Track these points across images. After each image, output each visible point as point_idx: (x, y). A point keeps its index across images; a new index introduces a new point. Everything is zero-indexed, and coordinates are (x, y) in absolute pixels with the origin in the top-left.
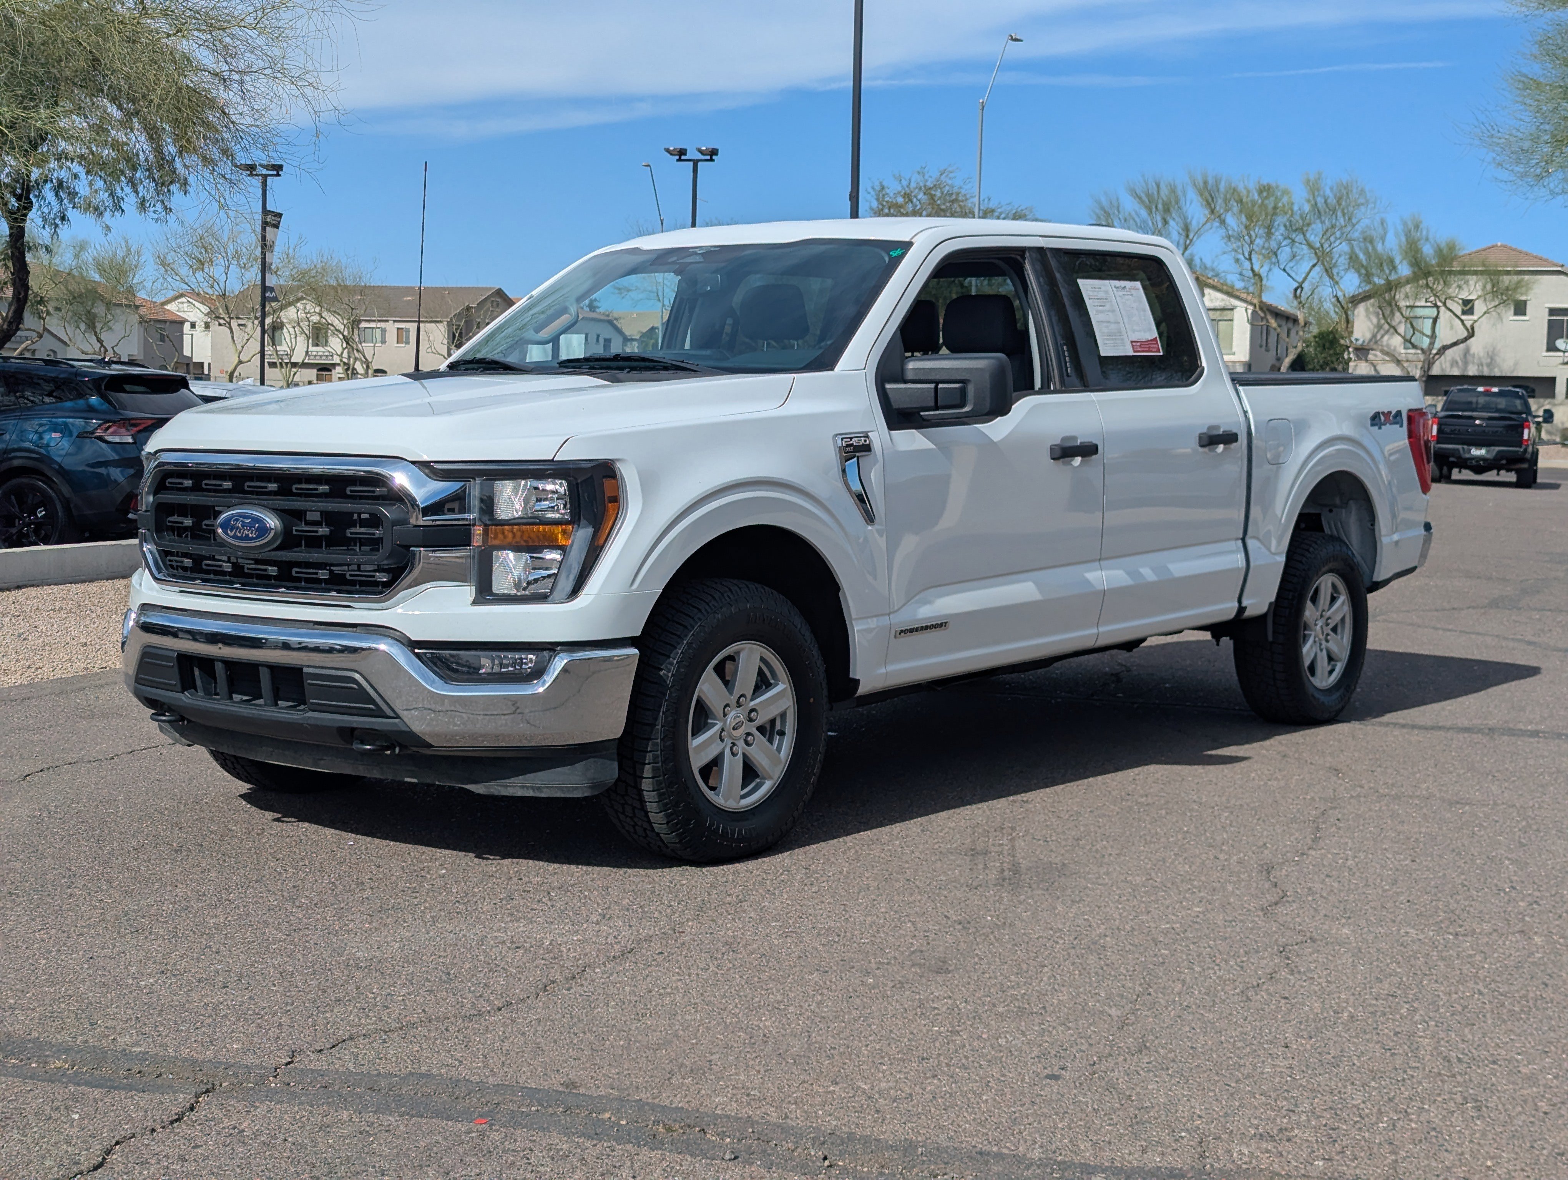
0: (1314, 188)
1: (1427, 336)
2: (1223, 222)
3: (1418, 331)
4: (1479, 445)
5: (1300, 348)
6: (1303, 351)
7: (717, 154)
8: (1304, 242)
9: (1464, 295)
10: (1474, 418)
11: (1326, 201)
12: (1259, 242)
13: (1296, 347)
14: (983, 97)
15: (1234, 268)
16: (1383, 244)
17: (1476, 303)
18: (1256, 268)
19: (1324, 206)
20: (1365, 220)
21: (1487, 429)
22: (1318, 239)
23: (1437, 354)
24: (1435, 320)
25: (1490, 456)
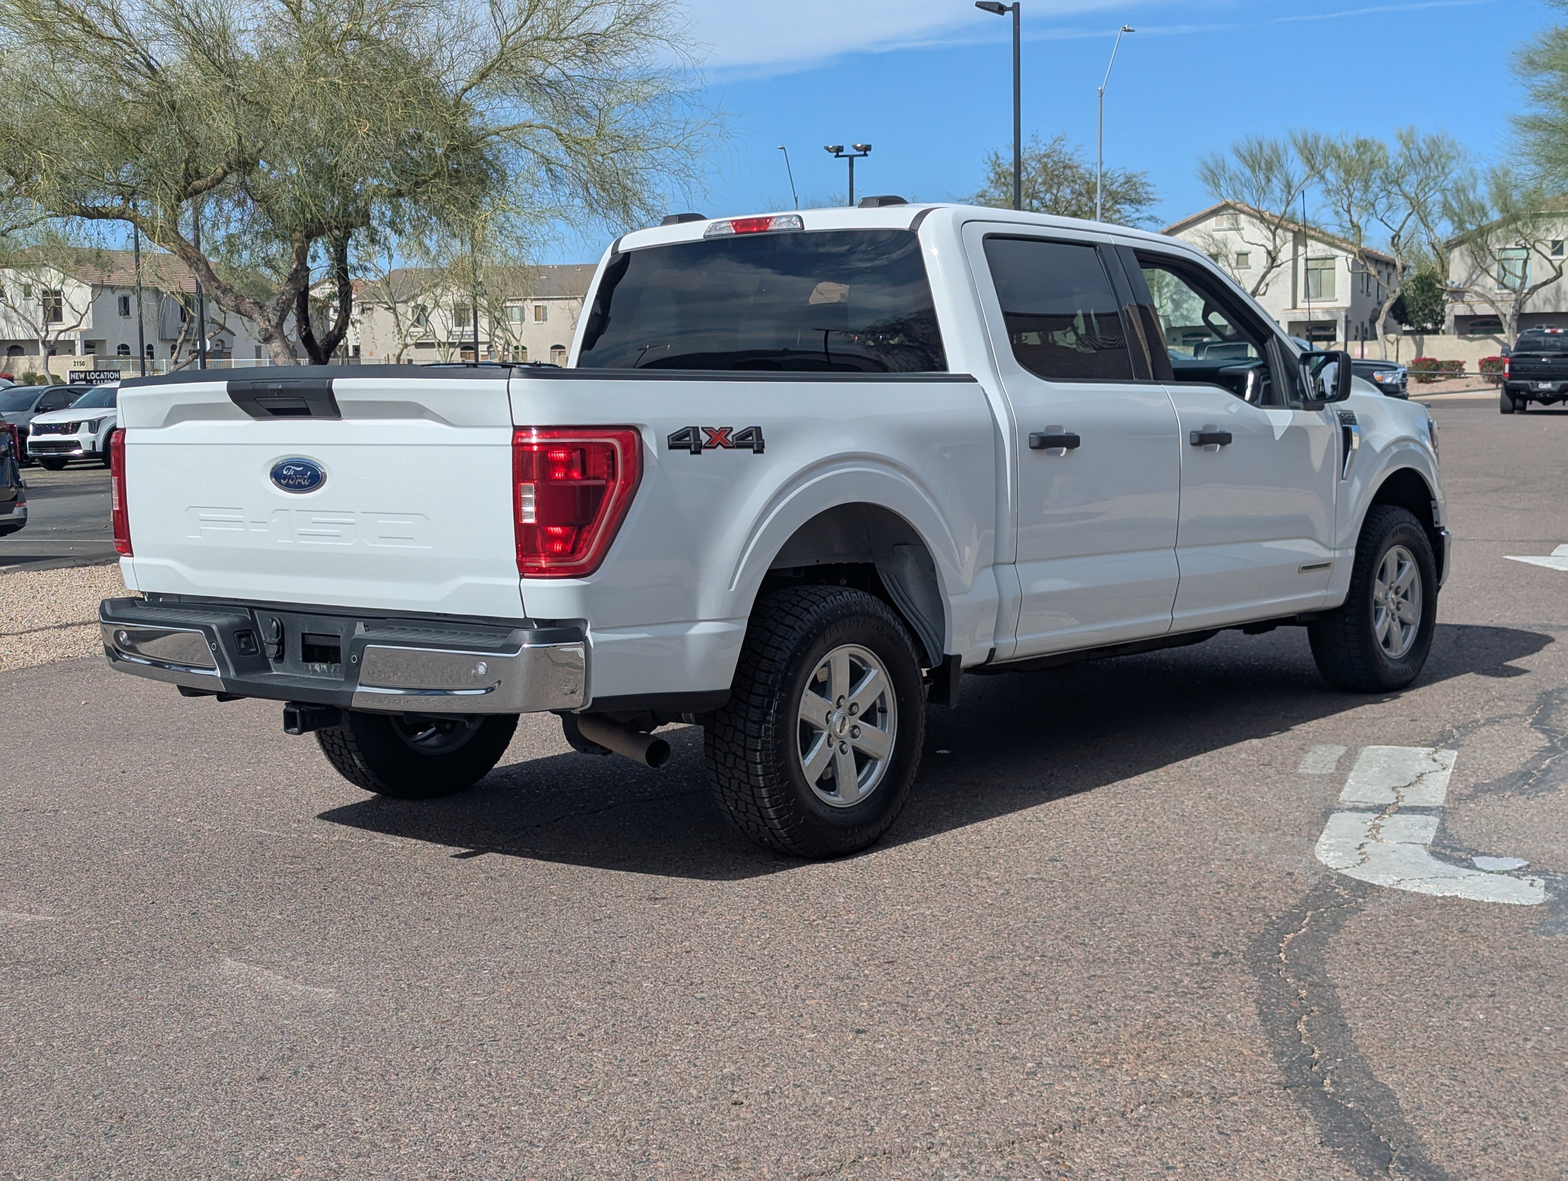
0: (1407, 142)
1: (1519, 277)
2: (1322, 177)
3: (1510, 273)
4: (1545, 379)
5: (1398, 293)
6: (1403, 294)
7: (870, 150)
8: (1400, 193)
9: (1552, 237)
10: (1542, 357)
11: (1420, 153)
12: (1357, 194)
13: (1395, 291)
14: (1101, 86)
15: (1335, 220)
16: (1474, 191)
17: (1565, 243)
18: (1355, 220)
19: (1418, 158)
20: (1456, 172)
21: (1552, 366)
22: (1412, 189)
23: (1527, 294)
24: (1525, 262)
25: (1555, 389)
